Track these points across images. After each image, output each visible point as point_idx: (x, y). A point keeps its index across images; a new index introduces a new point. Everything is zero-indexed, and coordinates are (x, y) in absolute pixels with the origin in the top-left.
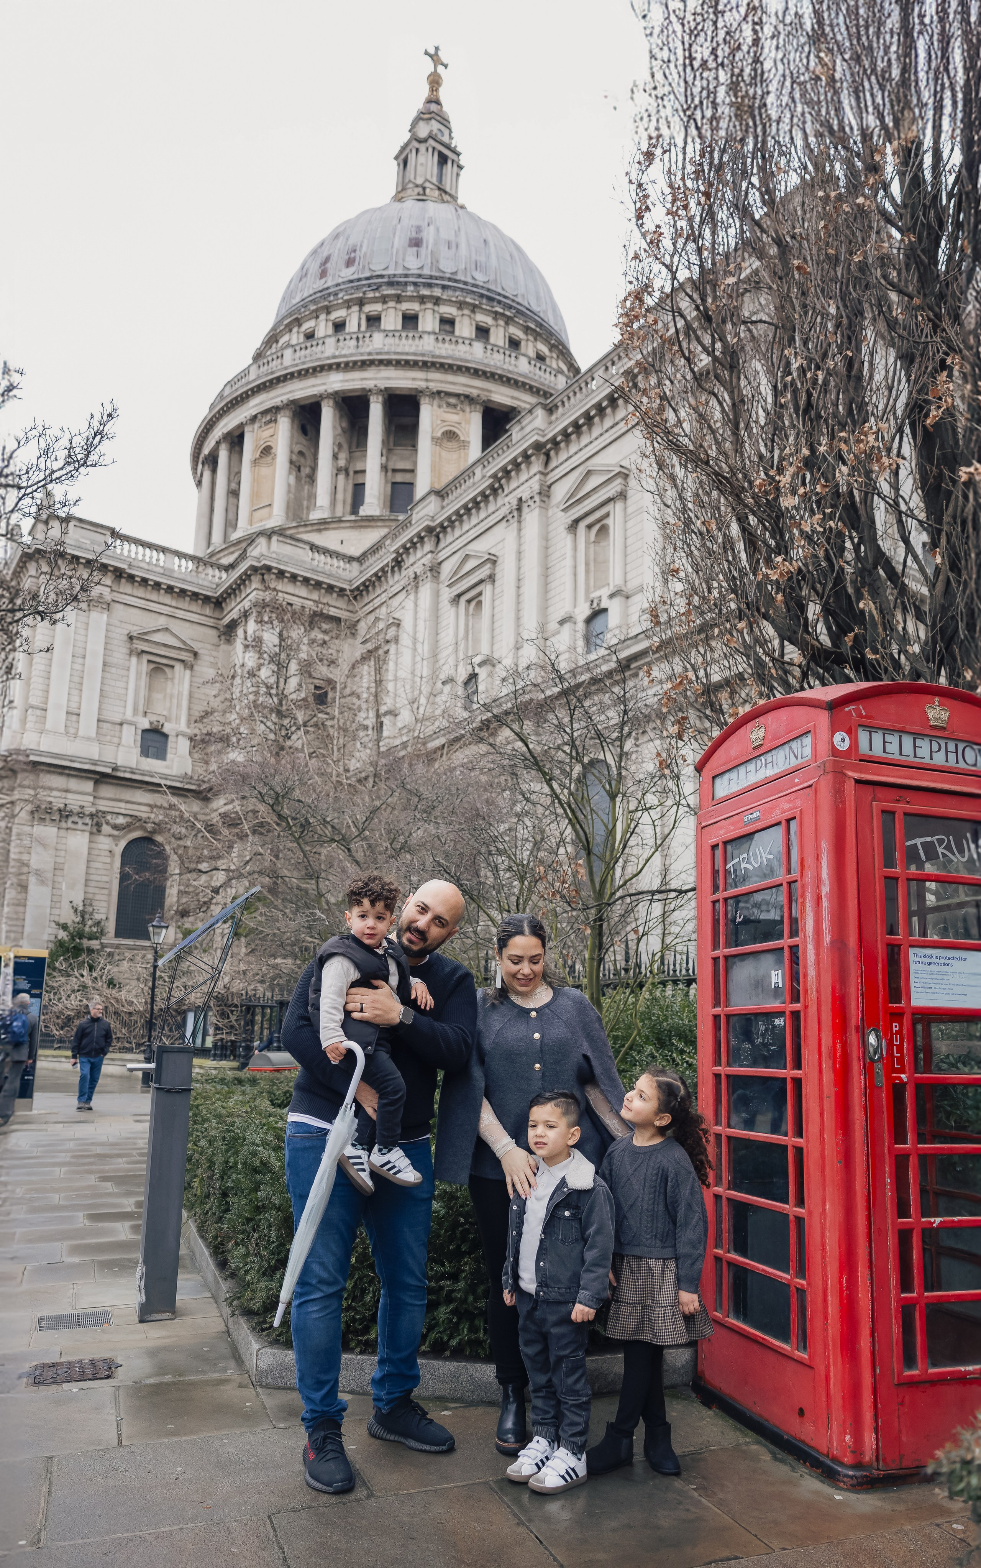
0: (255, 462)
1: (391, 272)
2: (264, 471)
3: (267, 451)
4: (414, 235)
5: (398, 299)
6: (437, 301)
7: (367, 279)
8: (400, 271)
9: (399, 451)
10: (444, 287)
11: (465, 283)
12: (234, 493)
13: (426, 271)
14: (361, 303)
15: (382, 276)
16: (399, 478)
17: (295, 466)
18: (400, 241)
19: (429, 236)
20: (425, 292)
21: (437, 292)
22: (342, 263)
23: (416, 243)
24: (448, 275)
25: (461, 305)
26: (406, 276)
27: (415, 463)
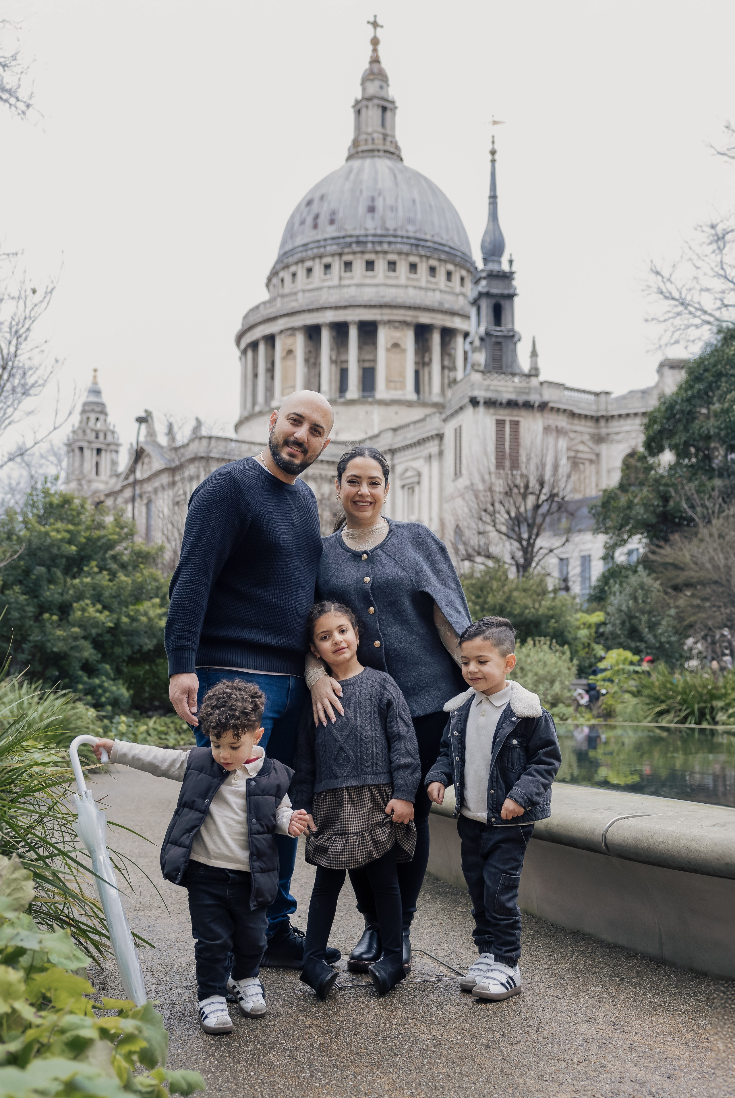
0: (284, 358)
1: (357, 232)
2: (289, 363)
3: (290, 352)
4: (370, 204)
5: (363, 252)
6: (385, 253)
7: (344, 237)
8: (363, 232)
9: (366, 348)
10: (390, 243)
11: (402, 237)
12: (271, 370)
13: (379, 232)
14: (340, 255)
15: (351, 236)
16: (367, 365)
17: (307, 361)
18: (362, 209)
19: (379, 204)
20: (378, 248)
21: (385, 247)
22: (327, 222)
23: (372, 209)
24: (391, 232)
25: (400, 253)
26: (367, 236)
27: (376, 356)
